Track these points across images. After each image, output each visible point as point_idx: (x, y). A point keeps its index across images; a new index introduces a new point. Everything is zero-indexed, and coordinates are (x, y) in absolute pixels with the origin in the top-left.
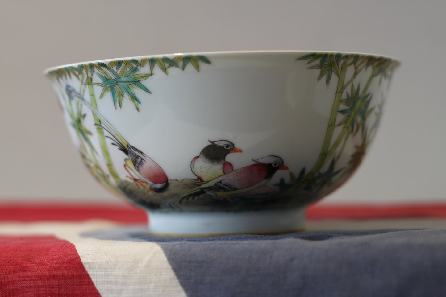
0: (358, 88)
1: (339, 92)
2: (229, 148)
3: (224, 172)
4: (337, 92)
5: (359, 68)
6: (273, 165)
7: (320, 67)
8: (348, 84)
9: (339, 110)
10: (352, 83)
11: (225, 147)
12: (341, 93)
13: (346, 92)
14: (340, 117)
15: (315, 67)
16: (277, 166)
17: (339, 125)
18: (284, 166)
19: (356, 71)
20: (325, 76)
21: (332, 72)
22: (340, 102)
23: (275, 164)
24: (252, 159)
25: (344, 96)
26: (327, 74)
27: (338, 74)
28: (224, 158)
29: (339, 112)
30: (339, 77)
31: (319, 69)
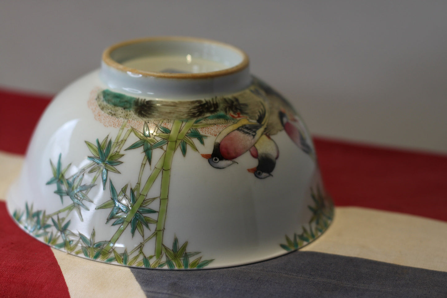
0: (133, 232)
1: (160, 230)
2: (258, 172)
3: (255, 147)
4: (163, 231)
5: (137, 253)
6: (218, 160)
7: (187, 254)
8: (149, 238)
9: (157, 214)
10: (144, 239)
11: (261, 172)
12: (158, 229)
13: (150, 231)
14: (154, 206)
15: (193, 254)
16: (214, 159)
17: (154, 199)
18: (207, 158)
19: (141, 250)
20: (180, 247)
21: (173, 250)
22: (157, 221)
23: (216, 160)
24: (238, 163)
25: (153, 227)
26: (178, 248)
27: (165, 247)
28: (259, 161)
29: (157, 212)
30: (163, 245)
31: (188, 252)
